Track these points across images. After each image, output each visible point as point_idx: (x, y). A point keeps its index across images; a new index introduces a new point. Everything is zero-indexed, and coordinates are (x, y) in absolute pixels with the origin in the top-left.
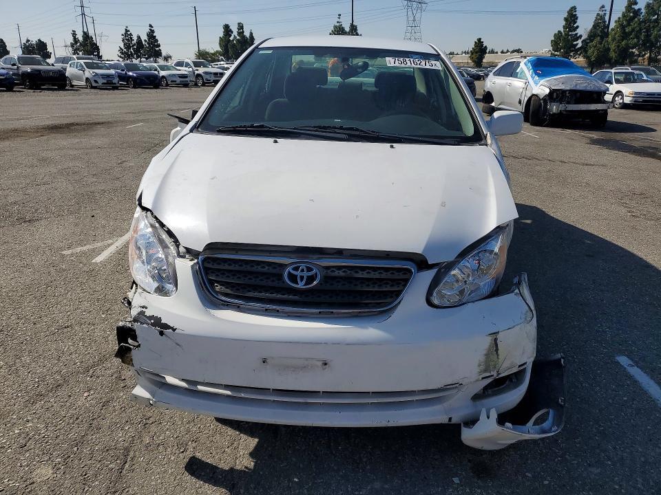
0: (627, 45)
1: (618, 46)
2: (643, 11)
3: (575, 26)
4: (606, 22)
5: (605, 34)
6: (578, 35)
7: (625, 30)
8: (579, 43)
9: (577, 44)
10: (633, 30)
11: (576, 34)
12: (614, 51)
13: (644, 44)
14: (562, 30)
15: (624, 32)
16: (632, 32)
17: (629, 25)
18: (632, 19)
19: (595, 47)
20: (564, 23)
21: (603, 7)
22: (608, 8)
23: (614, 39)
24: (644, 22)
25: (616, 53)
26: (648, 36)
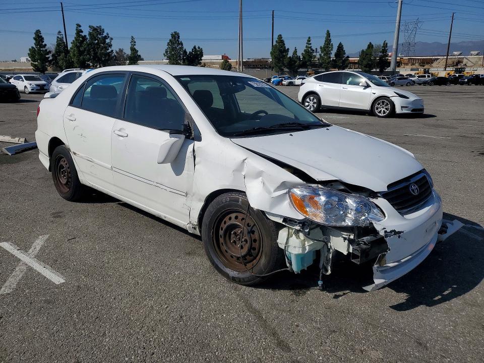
0: (84, 59)
1: (79, 60)
2: (88, 37)
3: (43, 44)
4: (64, 43)
5: (67, 52)
6: (48, 50)
7: (80, 49)
8: (50, 57)
9: (49, 57)
10: (85, 49)
11: (46, 50)
12: (77, 62)
13: (94, 59)
14: (34, 46)
15: (79, 51)
16: (85, 50)
17: (81, 46)
18: (82, 42)
19: (63, 59)
20: (34, 41)
21: (60, 32)
22: (63, 33)
23: (74, 55)
24: (90, 44)
25: (78, 64)
26: (95, 54)
